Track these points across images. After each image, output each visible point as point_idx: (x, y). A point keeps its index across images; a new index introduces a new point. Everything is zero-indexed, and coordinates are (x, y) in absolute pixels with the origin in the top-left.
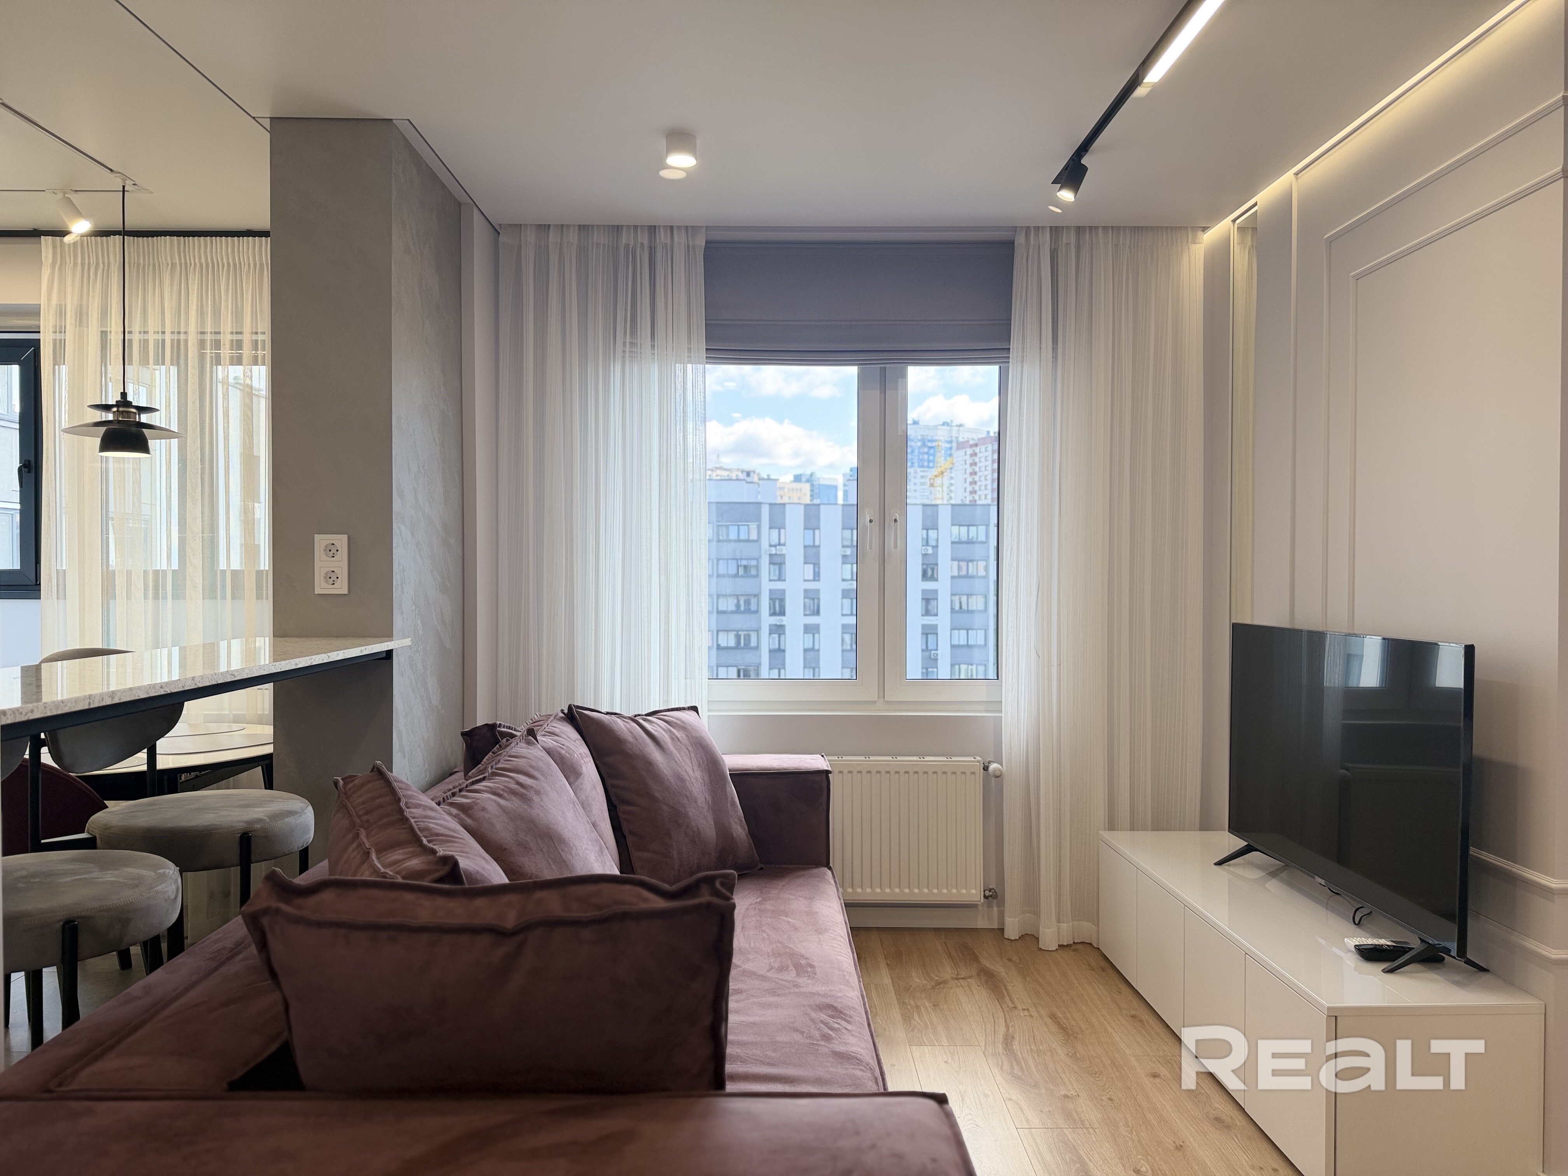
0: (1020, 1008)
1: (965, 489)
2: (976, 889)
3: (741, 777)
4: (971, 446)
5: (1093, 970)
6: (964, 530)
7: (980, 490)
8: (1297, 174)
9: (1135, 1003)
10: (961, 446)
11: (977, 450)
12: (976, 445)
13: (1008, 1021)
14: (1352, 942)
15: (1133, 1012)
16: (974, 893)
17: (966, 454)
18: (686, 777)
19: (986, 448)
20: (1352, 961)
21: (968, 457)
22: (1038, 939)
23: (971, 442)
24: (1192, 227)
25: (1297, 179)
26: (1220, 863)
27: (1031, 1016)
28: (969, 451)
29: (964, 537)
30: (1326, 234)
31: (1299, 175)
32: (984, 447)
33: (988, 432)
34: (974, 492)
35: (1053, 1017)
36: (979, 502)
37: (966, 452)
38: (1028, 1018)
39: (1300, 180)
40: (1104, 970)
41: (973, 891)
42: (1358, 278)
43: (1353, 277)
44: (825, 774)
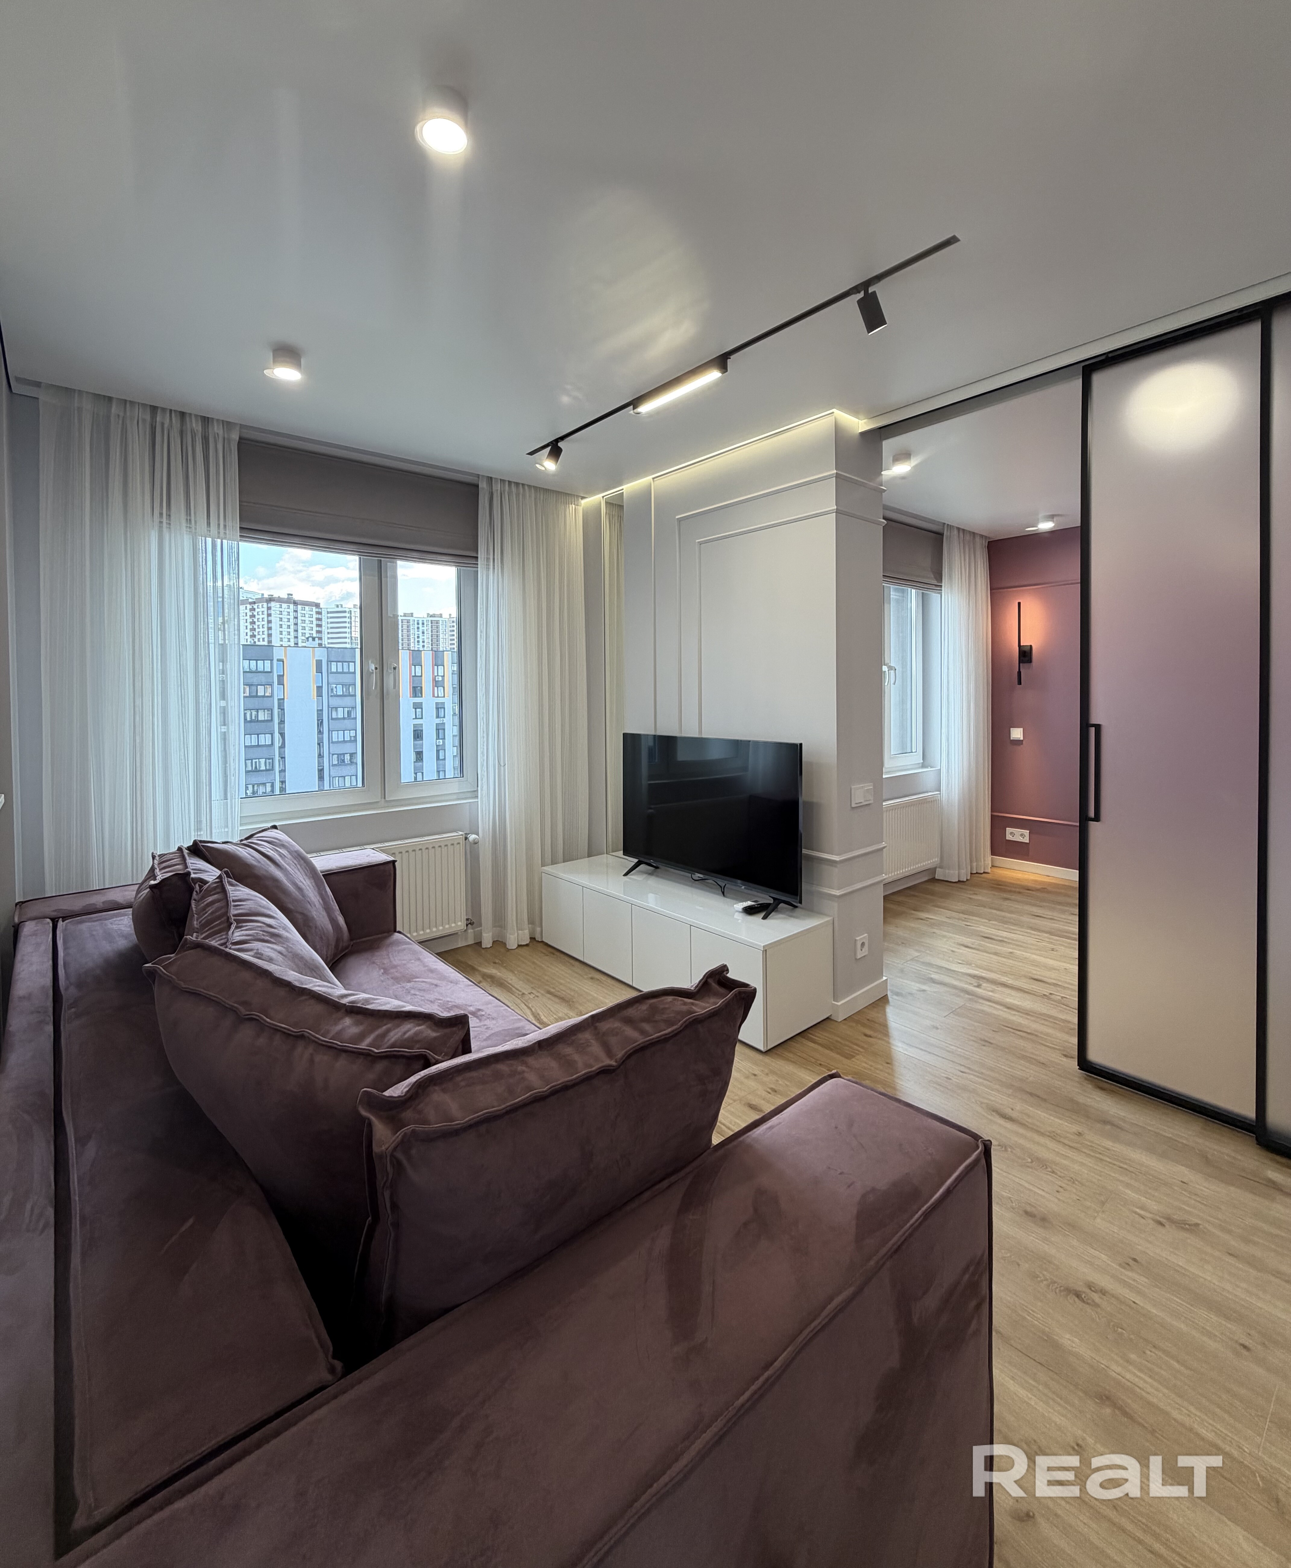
0: (526, 993)
1: (247, 633)
2: (461, 921)
3: (330, 876)
4: (250, 603)
5: (547, 955)
6: (253, 663)
7: (258, 634)
8: (653, 478)
9: (587, 969)
10: (245, 602)
11: (255, 606)
12: (254, 603)
13: (527, 1004)
14: (741, 906)
15: (590, 976)
16: (461, 925)
17: (246, 609)
18: (303, 887)
19: (262, 605)
20: (740, 917)
21: (248, 611)
22: (505, 944)
23: (250, 600)
24: (577, 496)
25: (654, 481)
26: (626, 874)
27: (537, 996)
28: (249, 607)
29: (253, 668)
30: (678, 515)
31: (655, 479)
32: (260, 604)
33: (263, 595)
34: (253, 636)
35: (549, 992)
36: (257, 643)
37: (246, 607)
38: (536, 998)
39: (655, 482)
40: (554, 954)
41: (459, 923)
42: (700, 543)
43: (699, 542)
44: (392, 864)
